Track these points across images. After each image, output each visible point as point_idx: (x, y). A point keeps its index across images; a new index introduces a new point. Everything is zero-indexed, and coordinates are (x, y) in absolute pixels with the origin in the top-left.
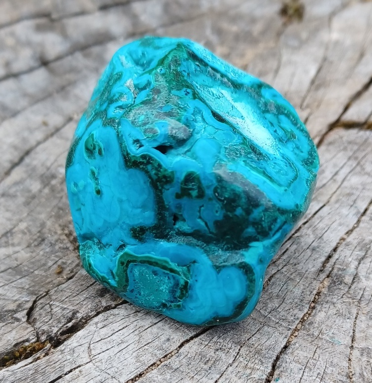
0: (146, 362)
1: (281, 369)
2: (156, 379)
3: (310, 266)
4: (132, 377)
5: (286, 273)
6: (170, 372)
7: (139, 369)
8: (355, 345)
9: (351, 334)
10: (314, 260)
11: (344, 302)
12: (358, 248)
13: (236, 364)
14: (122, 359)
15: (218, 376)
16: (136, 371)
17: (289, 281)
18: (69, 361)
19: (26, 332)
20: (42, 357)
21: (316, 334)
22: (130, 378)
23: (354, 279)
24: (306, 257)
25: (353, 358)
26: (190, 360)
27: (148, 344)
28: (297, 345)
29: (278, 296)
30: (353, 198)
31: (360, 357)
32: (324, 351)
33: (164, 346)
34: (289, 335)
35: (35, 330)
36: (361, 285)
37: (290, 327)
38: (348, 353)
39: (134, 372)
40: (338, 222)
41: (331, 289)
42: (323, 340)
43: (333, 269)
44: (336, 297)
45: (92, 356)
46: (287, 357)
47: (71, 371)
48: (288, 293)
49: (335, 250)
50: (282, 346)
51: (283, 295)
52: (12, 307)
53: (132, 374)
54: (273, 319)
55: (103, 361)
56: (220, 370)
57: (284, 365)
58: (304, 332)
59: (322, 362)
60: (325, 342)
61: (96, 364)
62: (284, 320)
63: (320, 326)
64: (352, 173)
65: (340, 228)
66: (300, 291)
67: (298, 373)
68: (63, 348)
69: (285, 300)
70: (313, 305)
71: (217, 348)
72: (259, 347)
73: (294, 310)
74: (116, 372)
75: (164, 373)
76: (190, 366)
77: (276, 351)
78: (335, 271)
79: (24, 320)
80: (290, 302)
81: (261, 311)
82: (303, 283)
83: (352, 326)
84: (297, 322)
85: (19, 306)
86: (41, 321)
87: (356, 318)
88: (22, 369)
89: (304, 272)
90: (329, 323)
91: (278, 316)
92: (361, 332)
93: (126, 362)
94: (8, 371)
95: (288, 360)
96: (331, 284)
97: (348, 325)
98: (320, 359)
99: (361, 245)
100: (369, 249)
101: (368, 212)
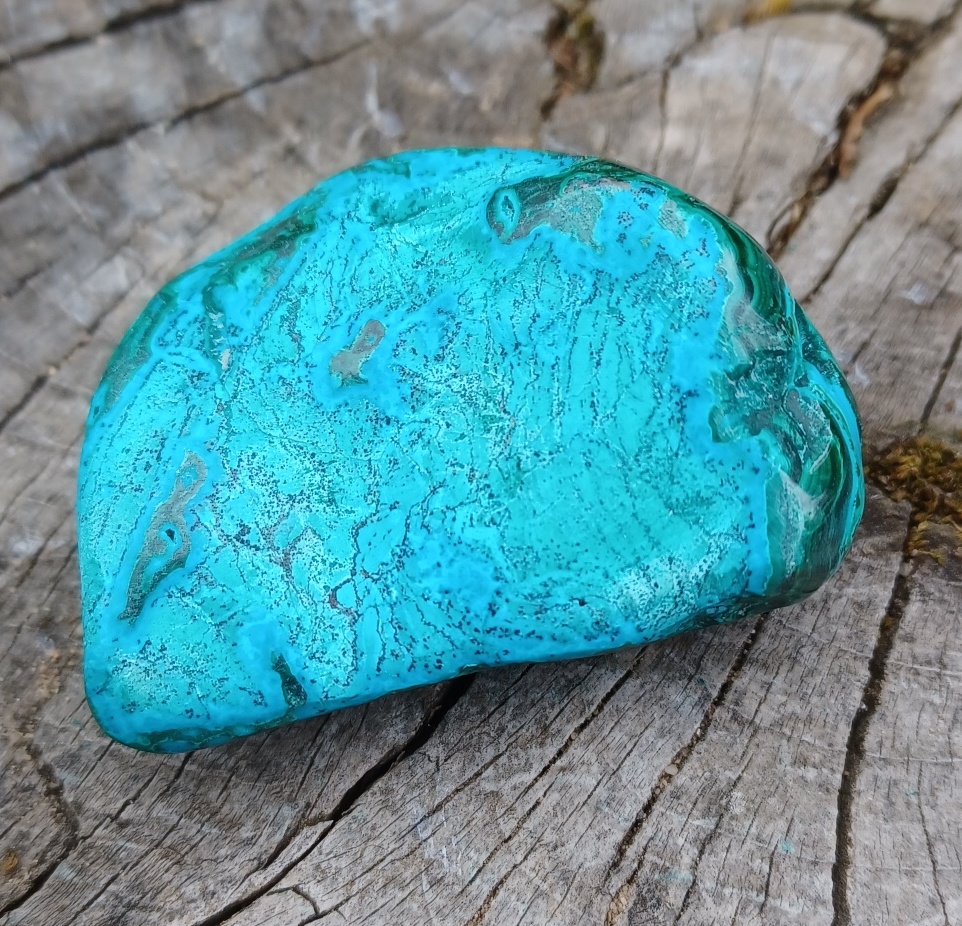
3: (590, 855)
5: (532, 875)
10: (599, 838)
12: (700, 807)
17: (540, 901)
23: (687, 896)
24: (580, 829)
30: (697, 651)
36: (703, 915)
41: (636, 919)
49: (648, 810)
65: (660, 744)
78: (646, 868)
82: (572, 907)
96: (635, 904)
99: (709, 795)
100: (727, 809)
101: (730, 696)
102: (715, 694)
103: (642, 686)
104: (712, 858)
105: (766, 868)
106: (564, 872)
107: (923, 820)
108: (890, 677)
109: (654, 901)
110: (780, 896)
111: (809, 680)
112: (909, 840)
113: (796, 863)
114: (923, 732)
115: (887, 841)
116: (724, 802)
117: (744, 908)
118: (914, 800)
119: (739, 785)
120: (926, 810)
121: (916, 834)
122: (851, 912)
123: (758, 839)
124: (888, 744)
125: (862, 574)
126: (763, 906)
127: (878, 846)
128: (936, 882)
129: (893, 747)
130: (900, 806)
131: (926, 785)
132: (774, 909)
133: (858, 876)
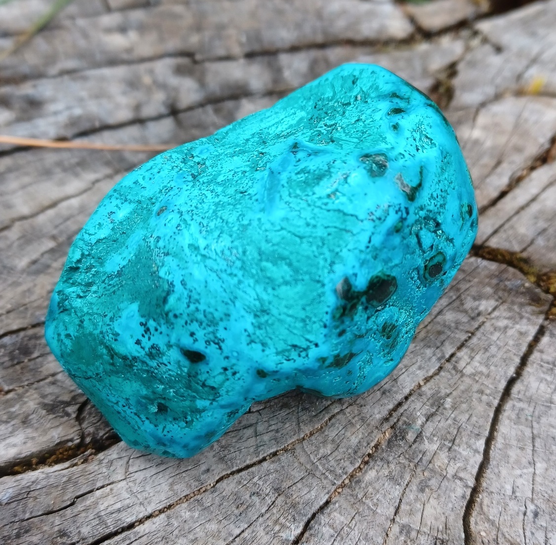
0: (179, 491)
1: (312, 532)
2: (183, 514)
3: (376, 411)
4: (160, 507)
5: (348, 415)
6: (200, 509)
7: (169, 499)
8: (397, 519)
9: (397, 504)
10: (382, 406)
11: (400, 463)
12: (431, 401)
13: (267, 515)
14: (156, 483)
15: (246, 526)
16: (166, 501)
17: (349, 426)
18: (103, 475)
19: (72, 430)
20: (79, 463)
21: (360, 496)
22: (158, 509)
23: (417, 438)
24: (374, 400)
25: (391, 535)
26: (223, 499)
27: (187, 471)
28: (337, 505)
29: (333, 440)
30: (443, 337)
31: (398, 535)
32: (363, 518)
33: (202, 477)
34: (333, 491)
35: (81, 429)
36: (422, 447)
37: (335, 481)
38: (387, 527)
39: (164, 502)
40: (418, 364)
41: (391, 443)
42: (366, 505)
43: (398, 420)
44: (393, 454)
45: (128, 473)
46: (323, 518)
47: (102, 487)
48: (345, 440)
49: (406, 398)
50: (321, 503)
51: (338, 441)
52: (66, 398)
53: (161, 503)
54: (320, 468)
55: (138, 481)
56: (250, 518)
57: (316, 527)
58: (349, 491)
59: (357, 532)
60: (366, 508)
61: (130, 484)
62: (331, 471)
63: (367, 487)
64: (450, 307)
65: (418, 372)
66: (357, 440)
67: (329, 540)
68: (102, 458)
69: (340, 447)
70: (366, 459)
71: (254, 491)
72: (297, 499)
73: (344, 462)
74: (146, 499)
75: (193, 509)
76: (222, 507)
77: (313, 508)
78: (400, 423)
79: (74, 416)
80: (344, 451)
81: (311, 456)
82: (363, 431)
83: (400, 495)
84: (345, 477)
85: (74, 398)
86: (90, 421)
87: (407, 485)
88: (57, 473)
89: (368, 416)
90: (377, 486)
91: (327, 465)
92: (407, 503)
93: (158, 488)
94: (43, 472)
95: (323, 522)
96: (392, 437)
97: (397, 492)
98: (356, 529)
99: (435, 397)
100: (442, 405)
101: (454, 359)
102: (447, 356)
103: (415, 347)
104: (431, 424)
105: (455, 432)
106: (362, 417)
107: (532, 427)
108: (529, 365)
109: (401, 437)
110: (459, 445)
111: (491, 359)
112: (524, 434)
113: (469, 433)
114: (539, 391)
115: (513, 433)
116: (442, 401)
117: (441, 448)
118: (530, 418)
119: (450, 396)
120: (535, 424)
121: (528, 432)
122: (491, 460)
123: (455, 419)
124: (522, 393)
125: (525, 321)
126: (450, 449)
127: (509, 434)
128: (533, 455)
129: (524, 394)
130: (523, 419)
131: (536, 413)
132: (455, 451)
133: (497, 445)
